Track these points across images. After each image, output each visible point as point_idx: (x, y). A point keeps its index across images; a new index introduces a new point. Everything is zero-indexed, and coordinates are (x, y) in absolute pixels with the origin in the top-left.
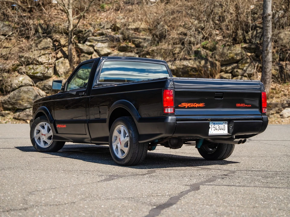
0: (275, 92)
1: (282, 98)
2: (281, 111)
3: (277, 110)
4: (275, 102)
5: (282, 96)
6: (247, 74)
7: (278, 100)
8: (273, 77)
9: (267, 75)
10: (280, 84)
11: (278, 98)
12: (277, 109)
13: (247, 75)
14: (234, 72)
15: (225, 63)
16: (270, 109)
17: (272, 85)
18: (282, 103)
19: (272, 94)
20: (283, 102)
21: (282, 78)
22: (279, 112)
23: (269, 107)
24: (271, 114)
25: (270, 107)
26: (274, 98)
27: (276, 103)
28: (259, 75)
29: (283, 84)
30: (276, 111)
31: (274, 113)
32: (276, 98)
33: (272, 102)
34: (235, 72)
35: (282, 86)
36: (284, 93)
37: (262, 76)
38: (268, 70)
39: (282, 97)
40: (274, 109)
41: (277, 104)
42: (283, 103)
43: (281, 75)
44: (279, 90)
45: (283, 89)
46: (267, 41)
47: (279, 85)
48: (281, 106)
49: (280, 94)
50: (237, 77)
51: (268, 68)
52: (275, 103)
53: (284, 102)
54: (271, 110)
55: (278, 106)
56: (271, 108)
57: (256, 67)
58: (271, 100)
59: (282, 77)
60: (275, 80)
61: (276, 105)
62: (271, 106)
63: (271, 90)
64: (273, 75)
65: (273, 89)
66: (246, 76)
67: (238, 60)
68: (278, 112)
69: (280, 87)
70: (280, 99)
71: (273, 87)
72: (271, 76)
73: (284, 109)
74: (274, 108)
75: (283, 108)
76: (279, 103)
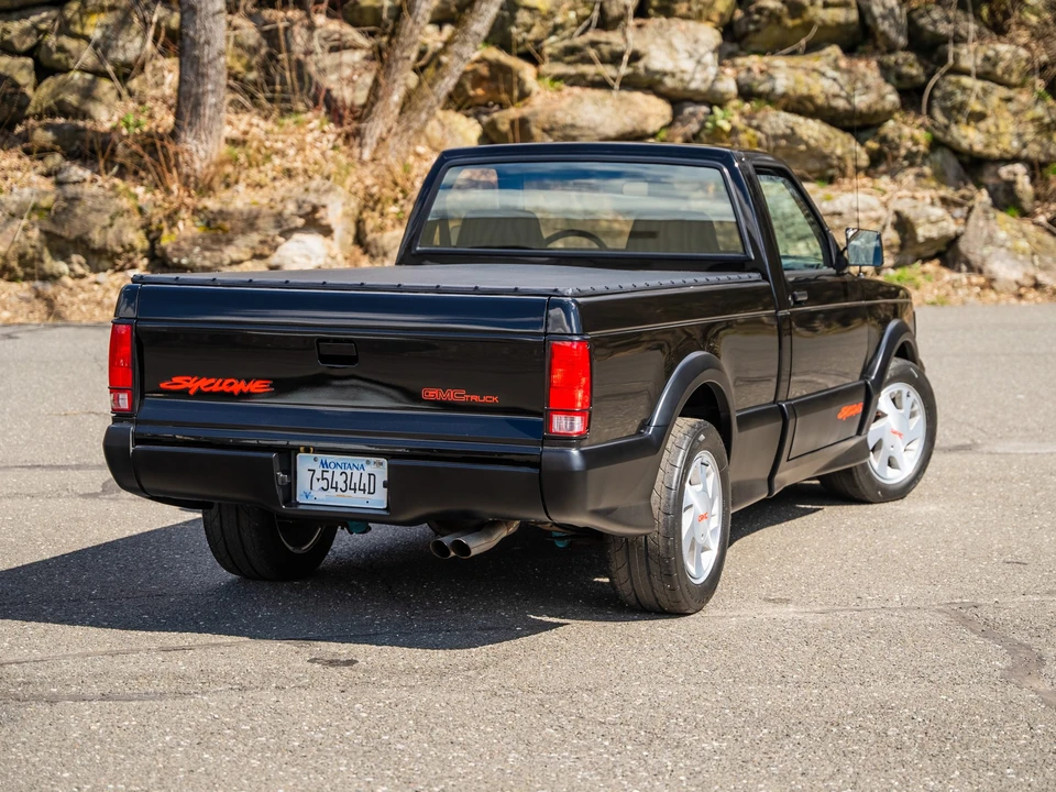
0: (242, 158)
1: (275, 188)
2: (275, 248)
3: (256, 244)
4: (245, 204)
5: (274, 179)
6: (113, 63)
7: (257, 199)
8: (231, 82)
9: (204, 75)
10: (266, 118)
11: (260, 186)
12: (255, 237)
13: (109, 68)
14: (43, 48)
16: (224, 238)
17: (230, 123)
18: (274, 211)
19: (229, 169)
20: (279, 207)
21: (273, 91)
22: (266, 251)
23: (219, 228)
24: (227, 261)
25: (225, 231)
26: (241, 187)
27: (250, 212)
28: (166, 73)
29: (281, 121)
30: (253, 248)
31: (243, 257)
32: (248, 185)
33: (231, 208)
34: (49, 50)
35: (276, 129)
36: (284, 161)
37: (182, 80)
38: (208, 53)
39: (277, 184)
40: (240, 241)
41: (257, 217)
42: (280, 214)
43: (268, 73)
44: (263, 151)
45: (279, 145)
47: (262, 123)
48: (272, 224)
49: (268, 166)
50: (59, 78)
51: (208, 42)
52: (246, 209)
53: (285, 207)
54: (229, 242)
55: (261, 223)
56: (230, 235)
57: (151, 33)
58: (225, 194)
59: (274, 84)
60: (241, 99)
61: (250, 222)
62: (227, 225)
63: (225, 149)
64: (233, 76)
65: (233, 142)
66: (106, 75)
68: (258, 252)
69: (267, 132)
70: (266, 190)
71: (236, 134)
72: (223, 80)
73: (287, 239)
74: (243, 233)
75: (281, 235)
76: (265, 210)
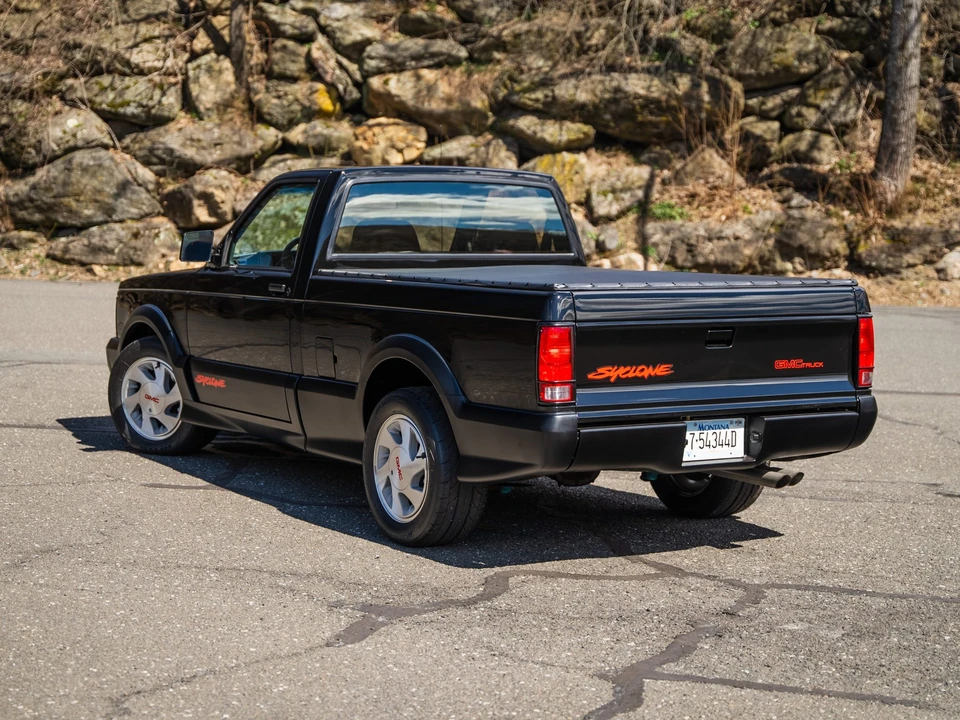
0: (923, 191)
1: (945, 213)
2: (941, 256)
3: (928, 253)
4: (922, 224)
5: (946, 206)
6: (834, 124)
7: (931, 220)
8: (919, 137)
9: (898, 132)
10: (942, 163)
11: (934, 210)
12: (927, 248)
13: (832, 127)
14: (787, 115)
15: (759, 85)
16: (904, 248)
17: (915, 166)
18: (944, 229)
19: (912, 199)
20: (947, 226)
21: (950, 143)
22: (935, 258)
23: (901, 241)
24: (905, 265)
25: (905, 243)
26: (920, 212)
27: (925, 230)
28: (872, 130)
29: (953, 164)
30: (925, 256)
31: (917, 262)
32: (925, 210)
33: (911, 226)
34: (792, 117)
35: (950, 170)
36: (954, 194)
37: (883, 135)
38: (904, 116)
39: (947, 210)
40: (916, 251)
41: (929, 234)
42: (947, 232)
43: (948, 130)
44: (939, 185)
45: (951, 182)
46: (906, 17)
47: (939, 166)
48: (940, 239)
49: (942, 197)
50: (797, 135)
51: (904, 109)
52: (922, 228)
53: (951, 227)
54: (908, 251)
55: (932, 238)
56: (908, 246)
57: (864, 102)
58: (908, 217)
59: (951, 137)
60: (924, 148)
61: (924, 237)
62: (907, 239)
63: (910, 184)
64: (920, 131)
65: (916, 179)
66: (828, 132)
67: (804, 74)
68: (929, 259)
69: (942, 172)
70: (938, 214)
71: (919, 173)
72: (913, 135)
73: (951, 250)
74: (919, 245)
75: (946, 247)
76: (936, 229)
